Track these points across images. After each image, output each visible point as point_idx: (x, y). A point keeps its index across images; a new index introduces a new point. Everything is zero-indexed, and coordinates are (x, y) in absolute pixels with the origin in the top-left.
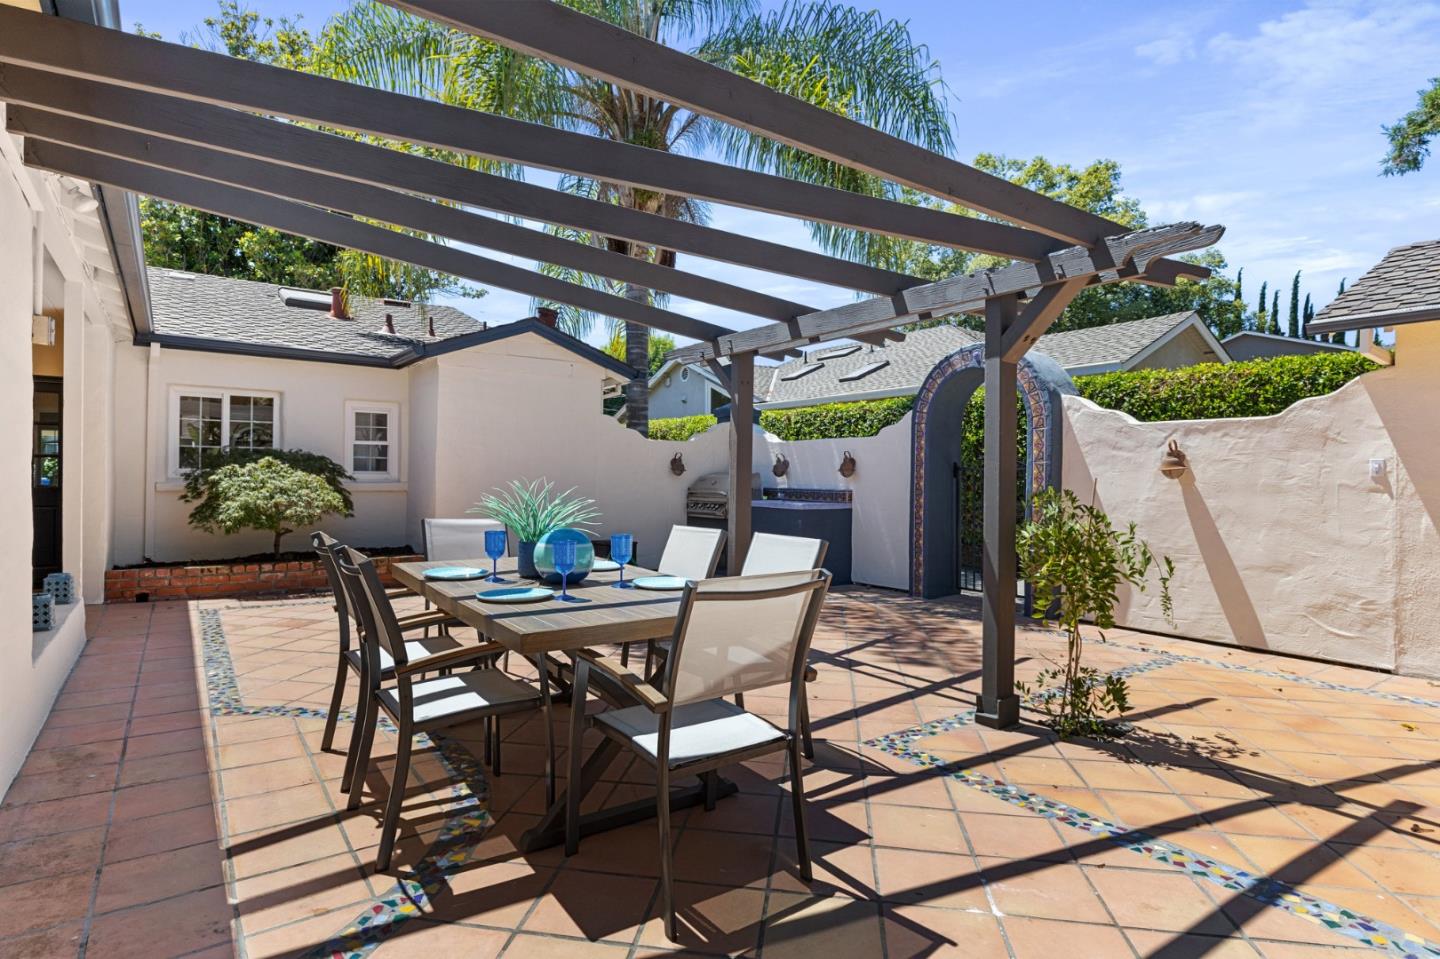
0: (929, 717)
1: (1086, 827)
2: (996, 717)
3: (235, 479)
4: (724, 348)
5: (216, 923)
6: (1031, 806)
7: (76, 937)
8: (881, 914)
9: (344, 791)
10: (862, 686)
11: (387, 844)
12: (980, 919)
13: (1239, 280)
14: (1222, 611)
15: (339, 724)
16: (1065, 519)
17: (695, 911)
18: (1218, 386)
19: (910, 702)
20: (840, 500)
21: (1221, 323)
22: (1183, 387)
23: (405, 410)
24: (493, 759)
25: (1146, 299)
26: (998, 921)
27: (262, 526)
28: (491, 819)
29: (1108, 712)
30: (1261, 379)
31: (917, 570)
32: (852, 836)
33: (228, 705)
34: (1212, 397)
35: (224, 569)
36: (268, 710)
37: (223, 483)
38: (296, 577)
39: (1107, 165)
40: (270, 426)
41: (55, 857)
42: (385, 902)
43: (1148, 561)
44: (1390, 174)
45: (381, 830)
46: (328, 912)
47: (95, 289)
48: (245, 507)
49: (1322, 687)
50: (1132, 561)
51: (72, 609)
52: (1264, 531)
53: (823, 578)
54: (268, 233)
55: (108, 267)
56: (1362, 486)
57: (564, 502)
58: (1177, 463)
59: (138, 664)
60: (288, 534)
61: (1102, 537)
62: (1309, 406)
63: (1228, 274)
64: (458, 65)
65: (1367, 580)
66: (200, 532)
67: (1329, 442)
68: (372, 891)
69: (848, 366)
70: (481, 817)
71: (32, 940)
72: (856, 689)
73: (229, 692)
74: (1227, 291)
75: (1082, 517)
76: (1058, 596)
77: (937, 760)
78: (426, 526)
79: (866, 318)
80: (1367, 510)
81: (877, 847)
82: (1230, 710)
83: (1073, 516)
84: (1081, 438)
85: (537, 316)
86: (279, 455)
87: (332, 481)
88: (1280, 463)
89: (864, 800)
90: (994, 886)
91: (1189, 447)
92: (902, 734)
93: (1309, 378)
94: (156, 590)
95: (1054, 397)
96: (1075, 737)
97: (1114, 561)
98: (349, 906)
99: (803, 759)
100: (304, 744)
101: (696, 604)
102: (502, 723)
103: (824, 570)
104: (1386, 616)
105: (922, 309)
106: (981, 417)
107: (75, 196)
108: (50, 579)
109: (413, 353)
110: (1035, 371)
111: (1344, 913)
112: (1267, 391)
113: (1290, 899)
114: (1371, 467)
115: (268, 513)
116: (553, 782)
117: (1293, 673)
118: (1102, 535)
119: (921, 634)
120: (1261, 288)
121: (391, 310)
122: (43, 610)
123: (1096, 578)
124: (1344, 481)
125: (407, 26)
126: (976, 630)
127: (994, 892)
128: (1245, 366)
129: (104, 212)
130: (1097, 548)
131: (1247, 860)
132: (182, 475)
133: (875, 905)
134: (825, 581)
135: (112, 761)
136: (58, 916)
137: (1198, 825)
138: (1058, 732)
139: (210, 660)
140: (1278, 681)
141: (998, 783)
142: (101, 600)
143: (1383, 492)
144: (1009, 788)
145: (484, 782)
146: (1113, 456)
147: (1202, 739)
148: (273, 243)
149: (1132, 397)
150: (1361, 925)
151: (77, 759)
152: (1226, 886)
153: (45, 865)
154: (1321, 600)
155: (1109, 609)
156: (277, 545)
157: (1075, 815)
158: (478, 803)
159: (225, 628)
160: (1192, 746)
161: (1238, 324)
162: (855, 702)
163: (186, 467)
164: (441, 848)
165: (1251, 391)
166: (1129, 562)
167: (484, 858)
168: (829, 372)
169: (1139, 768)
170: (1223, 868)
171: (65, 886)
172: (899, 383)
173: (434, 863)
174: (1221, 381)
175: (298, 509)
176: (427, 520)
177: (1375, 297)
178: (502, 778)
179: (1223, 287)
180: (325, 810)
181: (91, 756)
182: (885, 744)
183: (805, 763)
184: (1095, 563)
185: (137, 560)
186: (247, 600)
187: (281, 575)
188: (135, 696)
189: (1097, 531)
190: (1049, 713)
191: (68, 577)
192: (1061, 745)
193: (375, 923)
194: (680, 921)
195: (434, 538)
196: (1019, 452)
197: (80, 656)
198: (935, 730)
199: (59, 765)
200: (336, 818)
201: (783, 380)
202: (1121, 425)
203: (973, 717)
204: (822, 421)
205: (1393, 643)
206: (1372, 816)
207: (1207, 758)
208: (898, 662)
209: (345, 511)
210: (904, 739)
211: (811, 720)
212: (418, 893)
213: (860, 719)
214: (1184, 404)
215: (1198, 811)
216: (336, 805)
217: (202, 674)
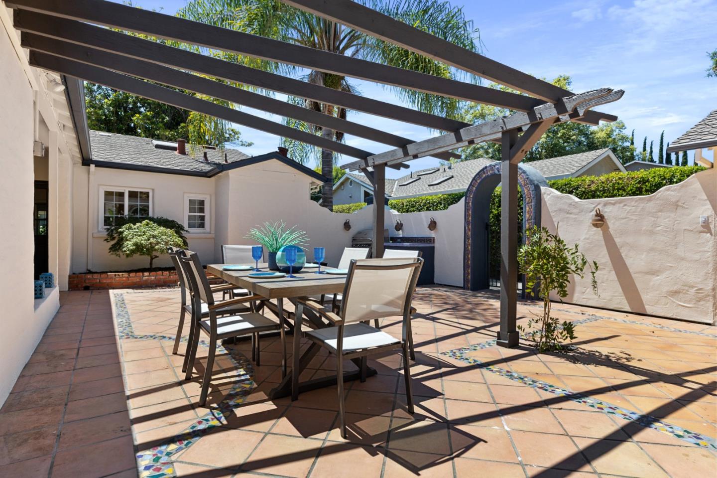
0: (473, 342)
1: (553, 392)
2: (507, 342)
3: (131, 230)
4: (370, 162)
5: (122, 427)
6: (524, 382)
7: (55, 432)
8: (449, 428)
9: (183, 372)
10: (439, 329)
11: (204, 394)
12: (498, 431)
13: (633, 135)
14: (623, 295)
15: (180, 343)
16: (542, 242)
17: (356, 426)
18: (621, 184)
19: (463, 336)
20: (428, 242)
21: (623, 157)
22: (603, 185)
23: (213, 198)
24: (256, 358)
25: (584, 145)
26: (508, 432)
27: (144, 254)
28: (255, 384)
29: (564, 340)
30: (644, 180)
31: (467, 276)
32: (434, 394)
33: (127, 334)
34: (618, 189)
35: (126, 275)
36: (147, 337)
37: (125, 233)
38: (161, 279)
39: (564, 77)
40: (148, 206)
41: (45, 398)
42: (203, 420)
43: (585, 263)
44: (710, 77)
45: (201, 389)
46: (176, 423)
47: (64, 136)
48: (136, 244)
49: (675, 331)
50: (577, 263)
51: (52, 290)
52: (645, 254)
53: (419, 262)
54: (147, 115)
55: (70, 124)
56: (696, 230)
57: (291, 233)
58: (600, 220)
59: (85, 316)
60: (157, 258)
61: (561, 251)
62: (668, 190)
63: (627, 132)
64: (240, 26)
65: (699, 278)
66: (114, 256)
67: (679, 208)
68: (197, 415)
69: (432, 178)
70: (251, 384)
71: (34, 433)
72: (436, 330)
73: (128, 329)
74: (626, 141)
75: (551, 241)
76: (539, 281)
77: (477, 361)
78: (224, 249)
79: (442, 144)
80: (698, 242)
81: (446, 399)
82: (627, 341)
83: (547, 240)
84: (551, 209)
85: (278, 151)
86: (152, 219)
87: (177, 232)
88: (653, 219)
89: (440, 379)
90: (506, 417)
91: (606, 212)
92: (459, 350)
93: (668, 179)
94: (93, 284)
95: (537, 188)
96: (547, 352)
97: (568, 263)
98: (186, 421)
99: (410, 360)
100: (165, 352)
101: (356, 271)
102: (261, 343)
103: (420, 258)
104: (709, 296)
105: (470, 138)
106: (500, 201)
107: (54, 83)
108: (43, 275)
109: (217, 169)
110: (527, 175)
111: (685, 431)
112: (647, 186)
113: (657, 424)
114: (701, 220)
115: (147, 247)
116: (285, 369)
117: (660, 325)
118: (561, 250)
119: (470, 306)
120: (644, 140)
121: (207, 150)
122: (39, 288)
123: (558, 271)
124: (686, 228)
125: (214, 12)
126: (497, 304)
127: (505, 419)
128: (635, 174)
129: (67, 92)
130: (559, 256)
131: (635, 407)
132: (105, 229)
133: (446, 425)
134: (420, 263)
135: (72, 357)
136: (46, 423)
137: (610, 391)
138: (539, 349)
139: (119, 315)
140: (652, 328)
141: (508, 372)
142: (67, 289)
143: (707, 233)
144: (514, 374)
145: (252, 369)
146: (567, 218)
147: (612, 353)
148: (149, 120)
149: (577, 190)
150: (694, 436)
151: (55, 357)
152: (624, 418)
153: (40, 401)
154: (675, 288)
155: (565, 287)
156: (151, 264)
157: (547, 386)
158: (249, 377)
159: (126, 302)
160: (608, 357)
161: (632, 158)
162: (436, 336)
163: (107, 226)
164: (231, 396)
165: (639, 186)
166: (575, 264)
167: (252, 401)
168: (423, 182)
169: (580, 366)
170: (623, 410)
171: (50, 410)
172: (459, 186)
173: (228, 403)
174: (623, 181)
175: (161, 245)
176: (224, 246)
177: (703, 133)
178: (261, 367)
179: (624, 139)
180: (175, 380)
181: (62, 355)
182: (451, 354)
183: (411, 362)
184: (558, 263)
185: (84, 270)
186: (137, 289)
187: (153, 278)
188: (83, 330)
189: (559, 248)
190: (534, 341)
191: (51, 275)
192: (539, 355)
193: (199, 428)
194: (348, 430)
195: (227, 255)
196: (519, 219)
197: (57, 313)
198: (476, 348)
199: (47, 359)
200: (180, 383)
201: (400, 186)
202: (571, 201)
203: (496, 342)
204: (419, 205)
205: (712, 310)
206: (701, 388)
207: (615, 361)
208: (457, 318)
209: (184, 247)
210: (461, 352)
211: (414, 343)
212: (219, 416)
213: (438, 343)
214: (604, 193)
215: (610, 385)
216: (179, 377)
217: (116, 321)
